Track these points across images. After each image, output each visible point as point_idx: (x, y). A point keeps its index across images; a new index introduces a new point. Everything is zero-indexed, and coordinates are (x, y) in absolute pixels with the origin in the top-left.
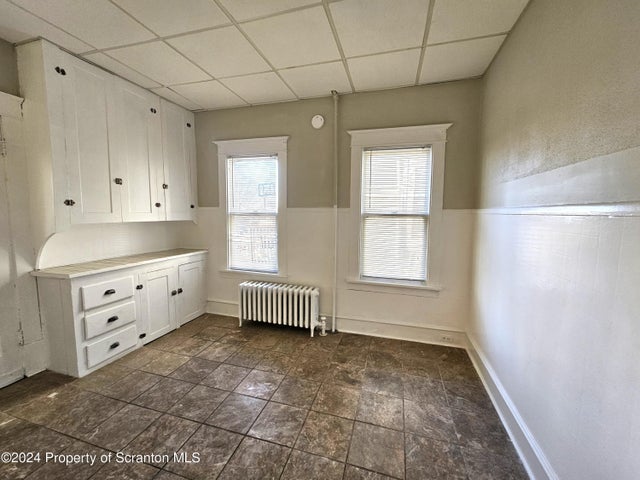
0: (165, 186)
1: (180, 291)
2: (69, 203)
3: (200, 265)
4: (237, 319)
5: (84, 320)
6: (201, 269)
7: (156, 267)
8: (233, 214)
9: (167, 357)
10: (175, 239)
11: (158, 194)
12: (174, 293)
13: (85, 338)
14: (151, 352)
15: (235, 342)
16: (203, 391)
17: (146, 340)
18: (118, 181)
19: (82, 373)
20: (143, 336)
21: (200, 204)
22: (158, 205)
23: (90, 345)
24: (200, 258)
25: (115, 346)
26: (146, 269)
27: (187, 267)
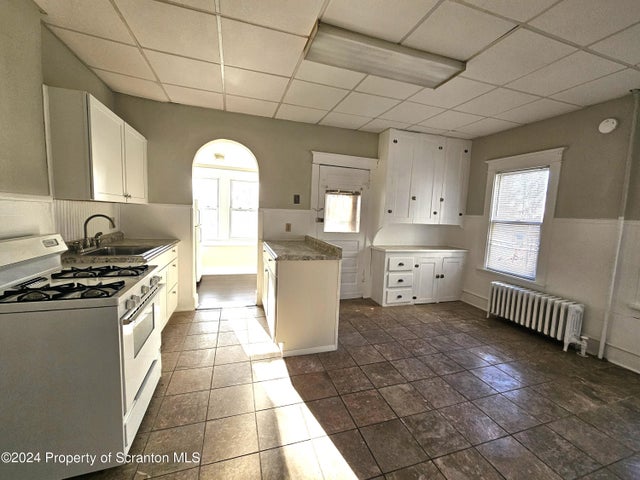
0: (442, 200)
1: (442, 276)
2: (390, 212)
3: (461, 260)
4: (486, 313)
5: (388, 276)
6: (460, 264)
7: (427, 255)
8: (495, 222)
9: (427, 315)
10: (443, 237)
11: (436, 205)
12: (438, 277)
13: (387, 287)
14: (417, 309)
15: (478, 325)
16: (445, 340)
17: (417, 301)
18: (414, 198)
19: (384, 305)
20: (415, 298)
21: (468, 213)
22: (435, 213)
23: (390, 291)
24: (461, 255)
25: (400, 297)
26: (422, 255)
27: (450, 260)
